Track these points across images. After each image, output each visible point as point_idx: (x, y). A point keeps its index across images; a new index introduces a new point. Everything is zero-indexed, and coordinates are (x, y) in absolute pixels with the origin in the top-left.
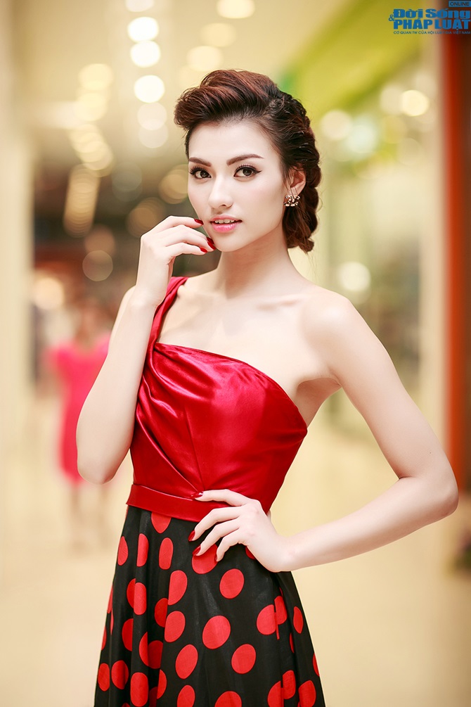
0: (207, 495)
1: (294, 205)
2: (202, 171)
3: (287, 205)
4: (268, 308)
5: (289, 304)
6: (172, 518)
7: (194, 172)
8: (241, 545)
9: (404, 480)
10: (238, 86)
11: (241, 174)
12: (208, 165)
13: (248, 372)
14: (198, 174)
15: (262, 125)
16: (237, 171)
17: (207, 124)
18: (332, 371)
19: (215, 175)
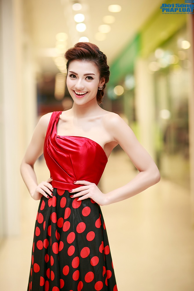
0: (78, 182)
1: (101, 89)
2: (74, 76)
3: (99, 89)
4: (92, 121)
5: (98, 118)
6: (66, 190)
7: (71, 76)
8: (90, 198)
9: (142, 173)
10: (90, 49)
11: (87, 78)
12: (77, 74)
13: (90, 142)
14: (72, 76)
15: (96, 63)
16: (87, 77)
17: (77, 60)
18: (115, 139)
19: (78, 78)
